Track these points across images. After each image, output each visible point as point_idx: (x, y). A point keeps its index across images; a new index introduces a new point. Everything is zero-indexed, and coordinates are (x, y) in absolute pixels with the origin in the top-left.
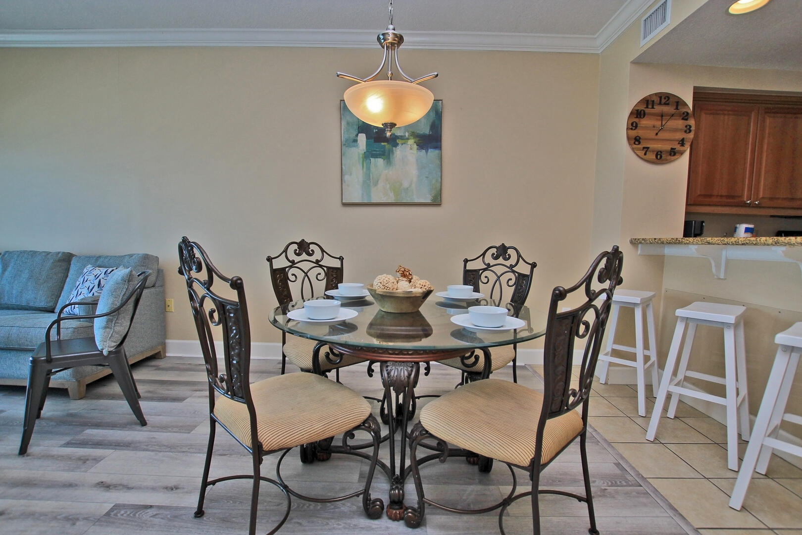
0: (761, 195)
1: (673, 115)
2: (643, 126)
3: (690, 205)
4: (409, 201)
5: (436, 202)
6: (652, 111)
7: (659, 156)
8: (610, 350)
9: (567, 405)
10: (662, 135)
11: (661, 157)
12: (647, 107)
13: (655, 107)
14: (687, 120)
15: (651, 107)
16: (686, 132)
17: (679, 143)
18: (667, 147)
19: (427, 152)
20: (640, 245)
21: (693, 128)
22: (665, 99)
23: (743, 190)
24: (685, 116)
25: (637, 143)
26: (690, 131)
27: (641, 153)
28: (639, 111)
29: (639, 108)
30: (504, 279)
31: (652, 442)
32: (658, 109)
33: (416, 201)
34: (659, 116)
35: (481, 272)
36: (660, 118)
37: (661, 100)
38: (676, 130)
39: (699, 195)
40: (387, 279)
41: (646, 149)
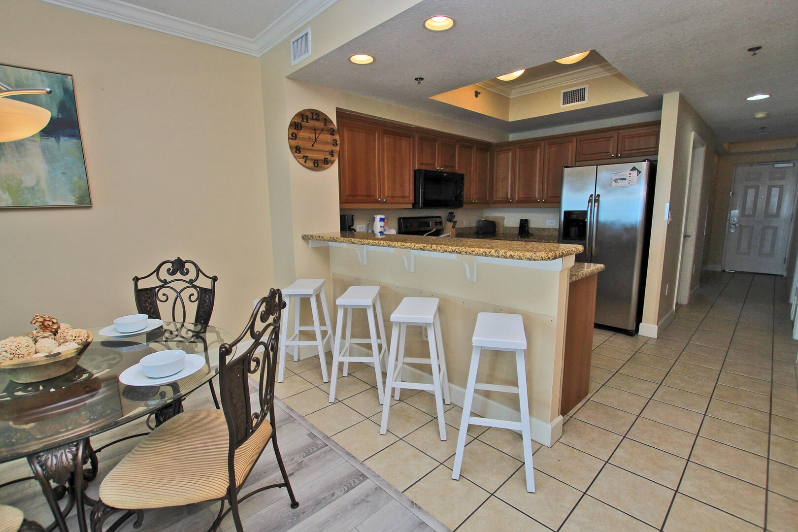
0: (386, 195)
1: (322, 130)
2: (301, 137)
3: (343, 203)
4: (39, 203)
5: (84, 202)
6: (307, 124)
7: (316, 164)
8: (298, 332)
9: (251, 428)
10: (317, 146)
11: (318, 165)
12: (303, 121)
13: (309, 121)
14: (333, 135)
15: (306, 121)
16: (333, 145)
17: (330, 154)
18: (321, 157)
19: (58, 140)
20: (310, 240)
21: (338, 142)
22: (316, 115)
23: (375, 191)
24: (332, 132)
25: (298, 152)
26: (337, 145)
27: (303, 161)
28: (297, 123)
29: (296, 121)
30: (185, 295)
31: (334, 403)
32: (311, 123)
33: (52, 203)
34: (312, 130)
35: (157, 289)
36: (313, 131)
37: (313, 116)
38: (326, 143)
39: (349, 195)
40: (16, 344)
41: (306, 158)
